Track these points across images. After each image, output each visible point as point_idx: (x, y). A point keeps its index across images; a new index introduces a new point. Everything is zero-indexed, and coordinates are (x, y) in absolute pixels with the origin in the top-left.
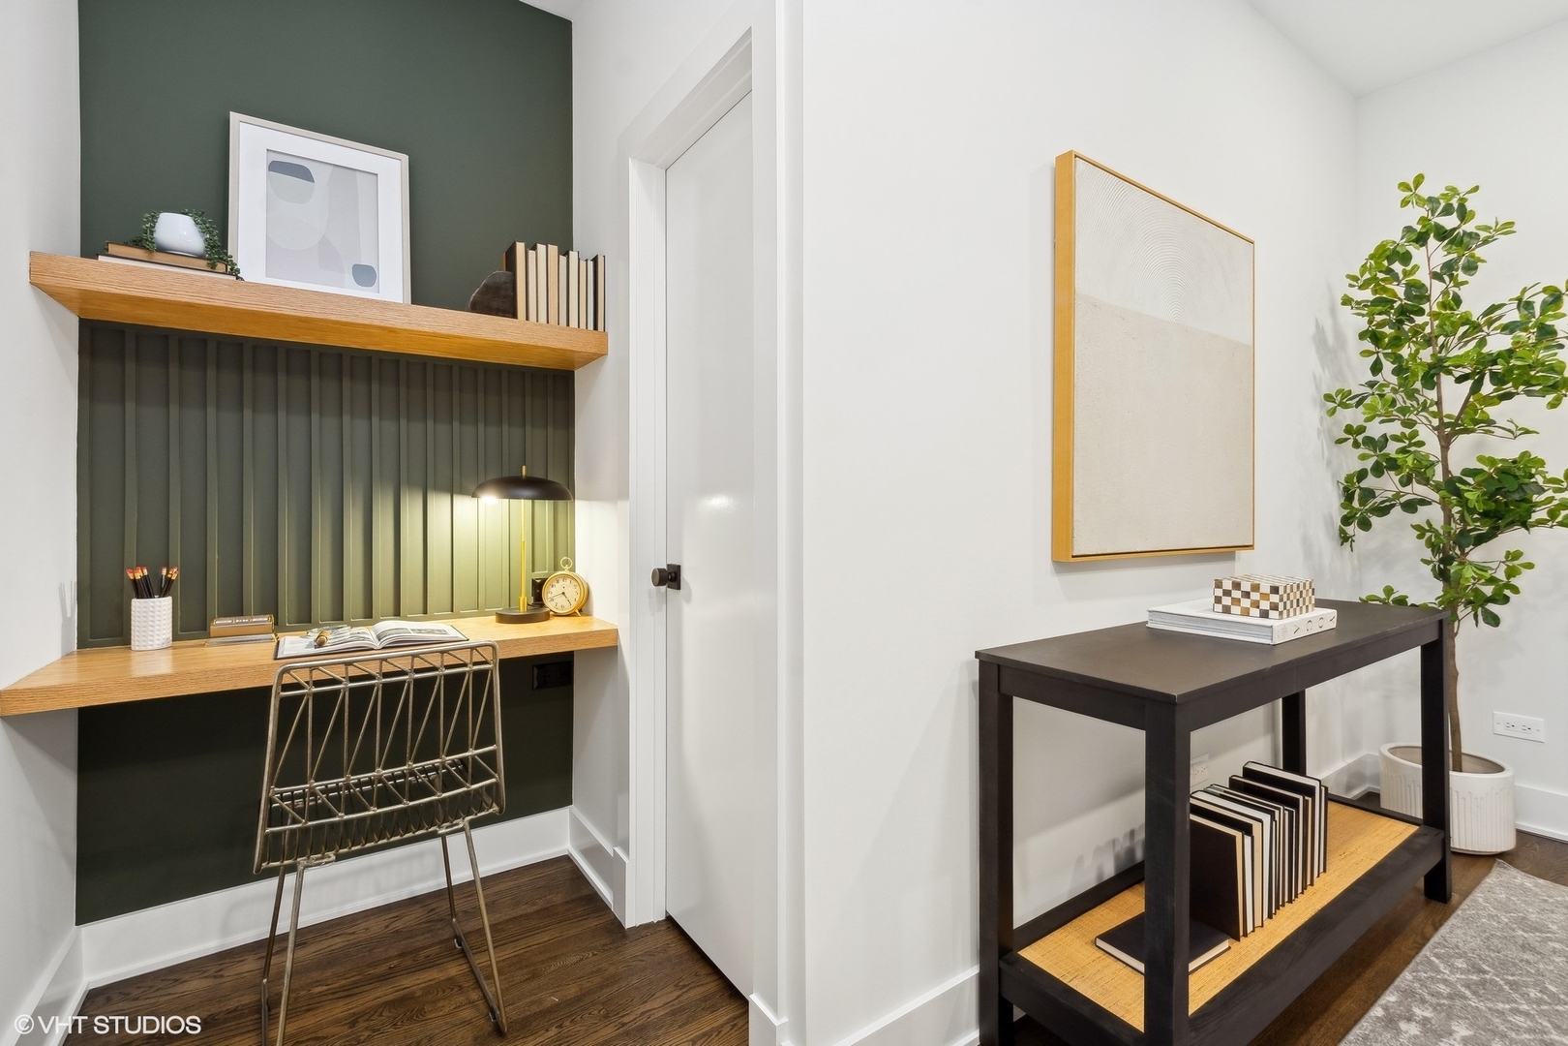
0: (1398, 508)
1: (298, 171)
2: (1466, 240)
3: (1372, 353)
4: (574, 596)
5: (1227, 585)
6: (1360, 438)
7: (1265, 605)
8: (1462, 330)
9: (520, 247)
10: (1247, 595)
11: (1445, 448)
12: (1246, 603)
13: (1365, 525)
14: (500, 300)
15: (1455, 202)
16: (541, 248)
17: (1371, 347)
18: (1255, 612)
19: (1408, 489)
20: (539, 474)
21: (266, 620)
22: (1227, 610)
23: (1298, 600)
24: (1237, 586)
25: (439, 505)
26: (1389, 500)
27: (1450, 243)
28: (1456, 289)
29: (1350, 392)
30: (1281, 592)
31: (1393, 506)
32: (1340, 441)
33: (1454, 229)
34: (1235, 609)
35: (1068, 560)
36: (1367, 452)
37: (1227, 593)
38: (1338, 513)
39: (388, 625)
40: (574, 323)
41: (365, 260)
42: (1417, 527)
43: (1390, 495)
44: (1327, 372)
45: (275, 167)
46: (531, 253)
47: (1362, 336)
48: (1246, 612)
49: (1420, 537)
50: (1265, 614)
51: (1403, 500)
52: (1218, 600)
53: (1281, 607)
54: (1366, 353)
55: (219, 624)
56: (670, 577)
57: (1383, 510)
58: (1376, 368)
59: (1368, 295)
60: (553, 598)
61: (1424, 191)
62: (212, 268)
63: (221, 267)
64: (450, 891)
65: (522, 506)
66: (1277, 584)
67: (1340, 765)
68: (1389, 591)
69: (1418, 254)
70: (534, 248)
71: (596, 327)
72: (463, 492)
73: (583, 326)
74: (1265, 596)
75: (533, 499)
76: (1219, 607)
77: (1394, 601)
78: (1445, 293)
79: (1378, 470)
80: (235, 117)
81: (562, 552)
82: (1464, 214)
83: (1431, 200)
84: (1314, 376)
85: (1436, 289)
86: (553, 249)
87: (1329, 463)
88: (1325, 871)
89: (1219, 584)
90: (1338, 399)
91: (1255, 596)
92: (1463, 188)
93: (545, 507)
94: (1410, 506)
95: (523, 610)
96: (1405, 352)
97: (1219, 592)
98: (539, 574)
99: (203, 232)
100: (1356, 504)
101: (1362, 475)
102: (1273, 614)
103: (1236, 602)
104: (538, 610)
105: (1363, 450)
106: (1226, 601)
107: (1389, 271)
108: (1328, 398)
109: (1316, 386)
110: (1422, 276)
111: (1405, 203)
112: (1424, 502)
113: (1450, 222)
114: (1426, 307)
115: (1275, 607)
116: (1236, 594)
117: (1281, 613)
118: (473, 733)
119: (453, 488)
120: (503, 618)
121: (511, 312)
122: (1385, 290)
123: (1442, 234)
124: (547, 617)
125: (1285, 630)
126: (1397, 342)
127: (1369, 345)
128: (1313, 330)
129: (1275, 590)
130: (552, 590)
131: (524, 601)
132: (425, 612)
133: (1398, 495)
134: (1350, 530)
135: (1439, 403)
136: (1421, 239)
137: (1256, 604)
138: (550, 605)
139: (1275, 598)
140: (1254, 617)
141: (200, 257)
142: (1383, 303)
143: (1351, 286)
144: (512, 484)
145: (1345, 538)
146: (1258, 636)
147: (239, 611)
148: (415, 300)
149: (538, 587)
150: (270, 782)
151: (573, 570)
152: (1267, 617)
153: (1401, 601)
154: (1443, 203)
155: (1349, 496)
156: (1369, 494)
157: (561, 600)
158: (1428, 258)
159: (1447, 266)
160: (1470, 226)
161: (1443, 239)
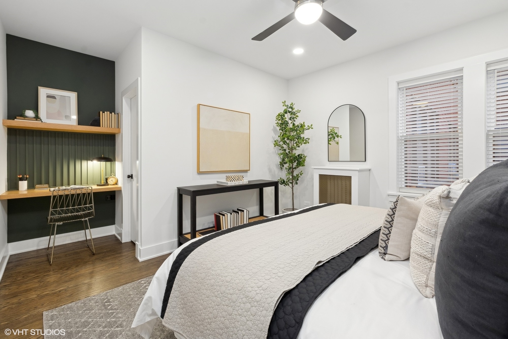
1: (53, 97)
2: (294, 113)
4: (114, 181)
7: (232, 180)
9: (101, 112)
10: (229, 178)
14: (97, 123)
15: (291, 106)
16: (106, 112)
20: (107, 157)
21: (47, 185)
22: (227, 181)
23: (238, 179)
25: (84, 163)
27: (291, 113)
30: (234, 177)
33: (291, 111)
35: (200, 173)
37: (227, 178)
39: (73, 186)
40: (113, 127)
41: (68, 114)
45: (48, 97)
46: (103, 114)
47: (280, 130)
48: (229, 181)
55: (37, 186)
56: (130, 177)
59: (280, 122)
60: (110, 181)
61: (287, 104)
62: (37, 120)
63: (38, 119)
64: (87, 240)
65: (103, 163)
69: (286, 115)
70: (104, 113)
71: (118, 128)
72: (89, 160)
73: (115, 127)
75: (106, 161)
80: (39, 87)
81: (113, 172)
82: (293, 109)
85: (290, 122)
86: (108, 113)
92: (293, 104)
93: (108, 163)
95: (103, 184)
98: (107, 177)
99: (34, 113)
100: (282, 162)
104: (107, 183)
110: (287, 119)
111: (283, 106)
118: (88, 202)
119: (87, 159)
120: (98, 185)
121: (99, 125)
123: (289, 112)
124: (108, 185)
128: (272, 128)
130: (110, 180)
131: (103, 182)
132: (81, 184)
136: (286, 113)
138: (109, 183)
141: (34, 118)
144: (100, 159)
147: (41, 184)
148: (79, 124)
149: (107, 179)
150: (51, 208)
151: (115, 175)
154: (289, 106)
157: (112, 182)
158: (287, 116)
159: (291, 118)
160: (294, 111)
161: (289, 113)
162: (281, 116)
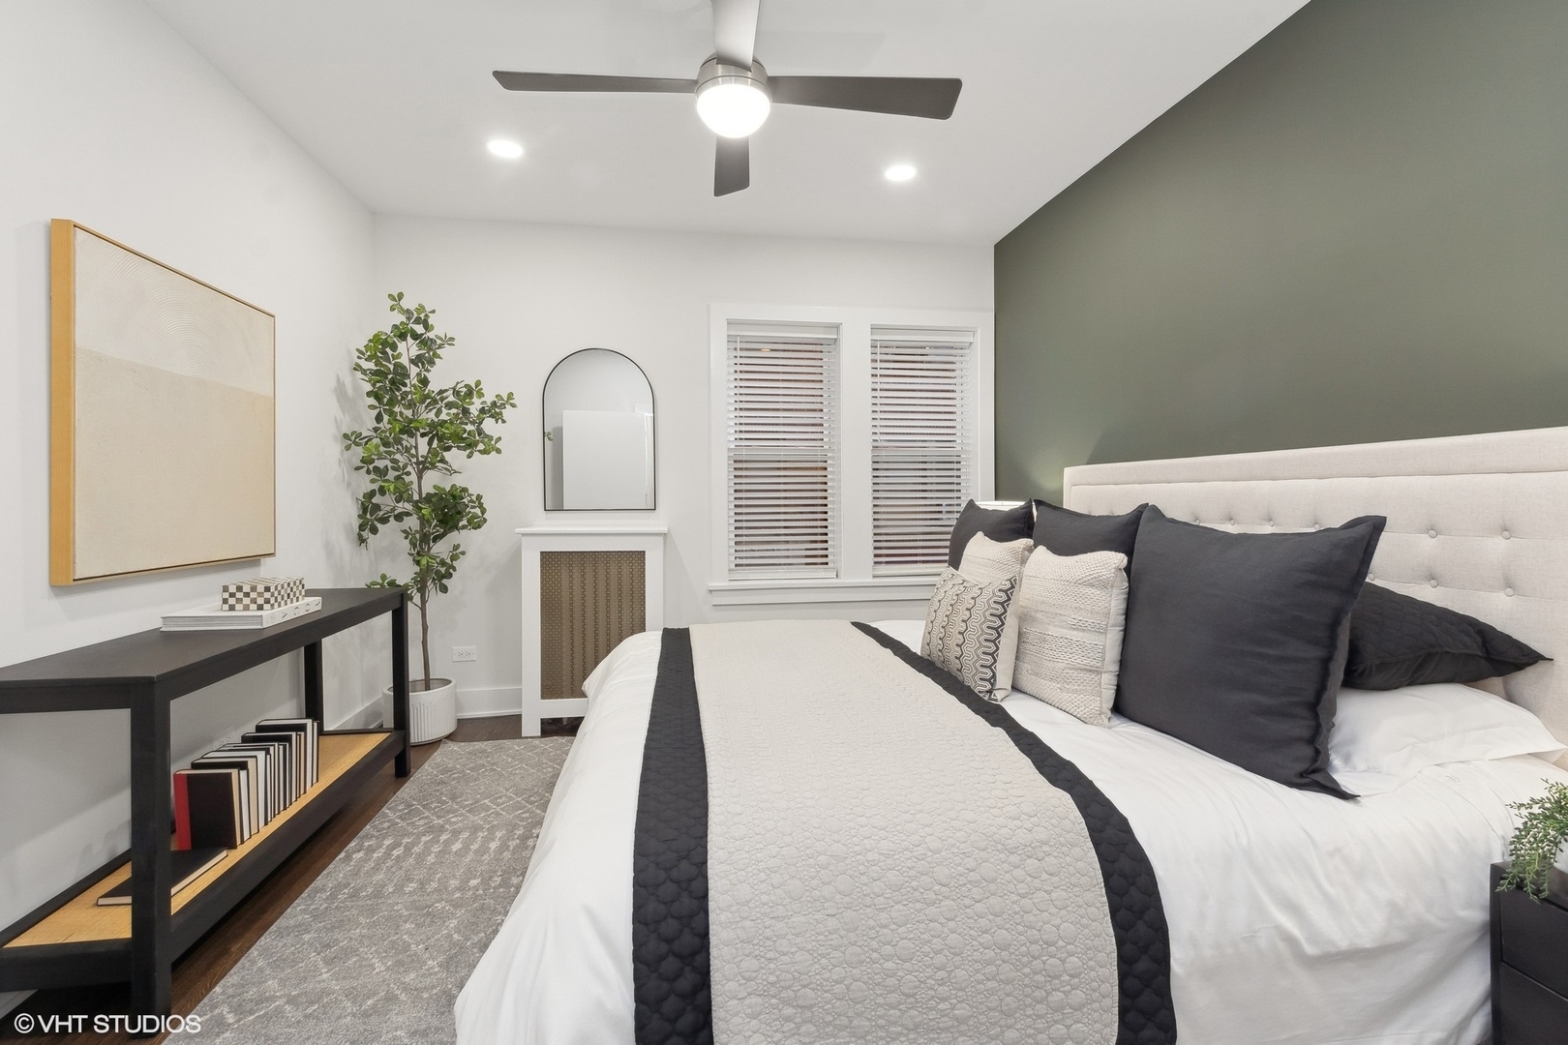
0: (392, 519)
2: (429, 343)
3: (376, 408)
5: (232, 589)
6: (371, 467)
7: (260, 601)
8: (428, 401)
10: (247, 595)
11: (420, 478)
12: (246, 601)
13: (374, 530)
15: (422, 316)
17: (376, 404)
18: (254, 607)
19: (400, 505)
22: (232, 608)
23: (289, 595)
24: (239, 589)
26: (388, 512)
27: (419, 343)
28: (426, 373)
29: (361, 434)
30: (272, 590)
31: (390, 516)
32: (358, 468)
33: (423, 334)
34: (239, 607)
35: (70, 583)
36: (375, 477)
37: (232, 595)
38: (356, 523)
42: (405, 531)
43: (388, 509)
44: (347, 416)
47: (369, 394)
48: (246, 608)
49: (406, 538)
50: (260, 607)
51: (396, 513)
52: (225, 601)
53: (272, 601)
54: (372, 407)
57: (384, 520)
58: (379, 418)
59: (371, 365)
61: (405, 304)
66: (270, 585)
67: (360, 709)
68: (384, 577)
69: (402, 346)
74: (260, 595)
76: (226, 607)
77: (388, 583)
78: (418, 374)
79: (382, 491)
82: (427, 327)
83: (408, 311)
84: (336, 420)
85: (414, 371)
87: (349, 484)
88: (317, 781)
89: (225, 589)
90: (353, 438)
91: (253, 595)
92: (428, 309)
94: (399, 518)
96: (397, 409)
97: (226, 595)
100: (368, 516)
101: (372, 494)
102: (266, 606)
103: (239, 601)
105: (372, 476)
106: (232, 601)
107: (384, 353)
108: (346, 436)
109: (338, 428)
110: (404, 361)
111: (392, 309)
112: (408, 514)
113: (419, 329)
114: (407, 381)
115: (267, 601)
116: (239, 595)
117: (272, 605)
122: (383, 366)
123: (416, 336)
125: (273, 617)
126: (392, 402)
127: (372, 401)
128: (334, 384)
129: (267, 589)
133: (393, 510)
134: (365, 534)
135: (416, 448)
136: (402, 336)
137: (254, 601)
139: (267, 595)
140: (253, 612)
142: (379, 374)
143: (359, 358)
145: (362, 540)
146: (252, 624)
152: (262, 609)
153: (392, 583)
154: (416, 315)
155: (365, 509)
156: (377, 507)
158: (408, 350)
159: (419, 357)
160: (431, 335)
161: (415, 339)
162: (381, 347)
